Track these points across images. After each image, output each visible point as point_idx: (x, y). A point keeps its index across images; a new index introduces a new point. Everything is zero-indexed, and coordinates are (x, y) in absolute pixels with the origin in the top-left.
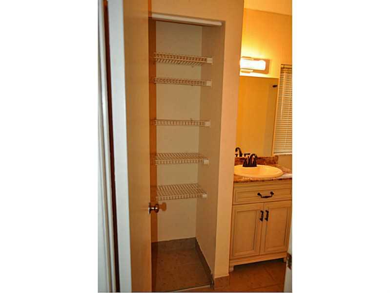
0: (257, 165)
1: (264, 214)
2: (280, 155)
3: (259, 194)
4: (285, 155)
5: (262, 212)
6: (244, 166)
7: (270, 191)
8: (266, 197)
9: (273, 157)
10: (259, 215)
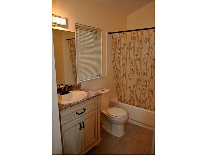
0: (70, 92)
1: (82, 125)
2: (82, 82)
3: (77, 113)
4: (85, 81)
5: (80, 124)
6: (61, 95)
7: (83, 109)
8: (82, 113)
9: (78, 84)
10: (78, 127)
